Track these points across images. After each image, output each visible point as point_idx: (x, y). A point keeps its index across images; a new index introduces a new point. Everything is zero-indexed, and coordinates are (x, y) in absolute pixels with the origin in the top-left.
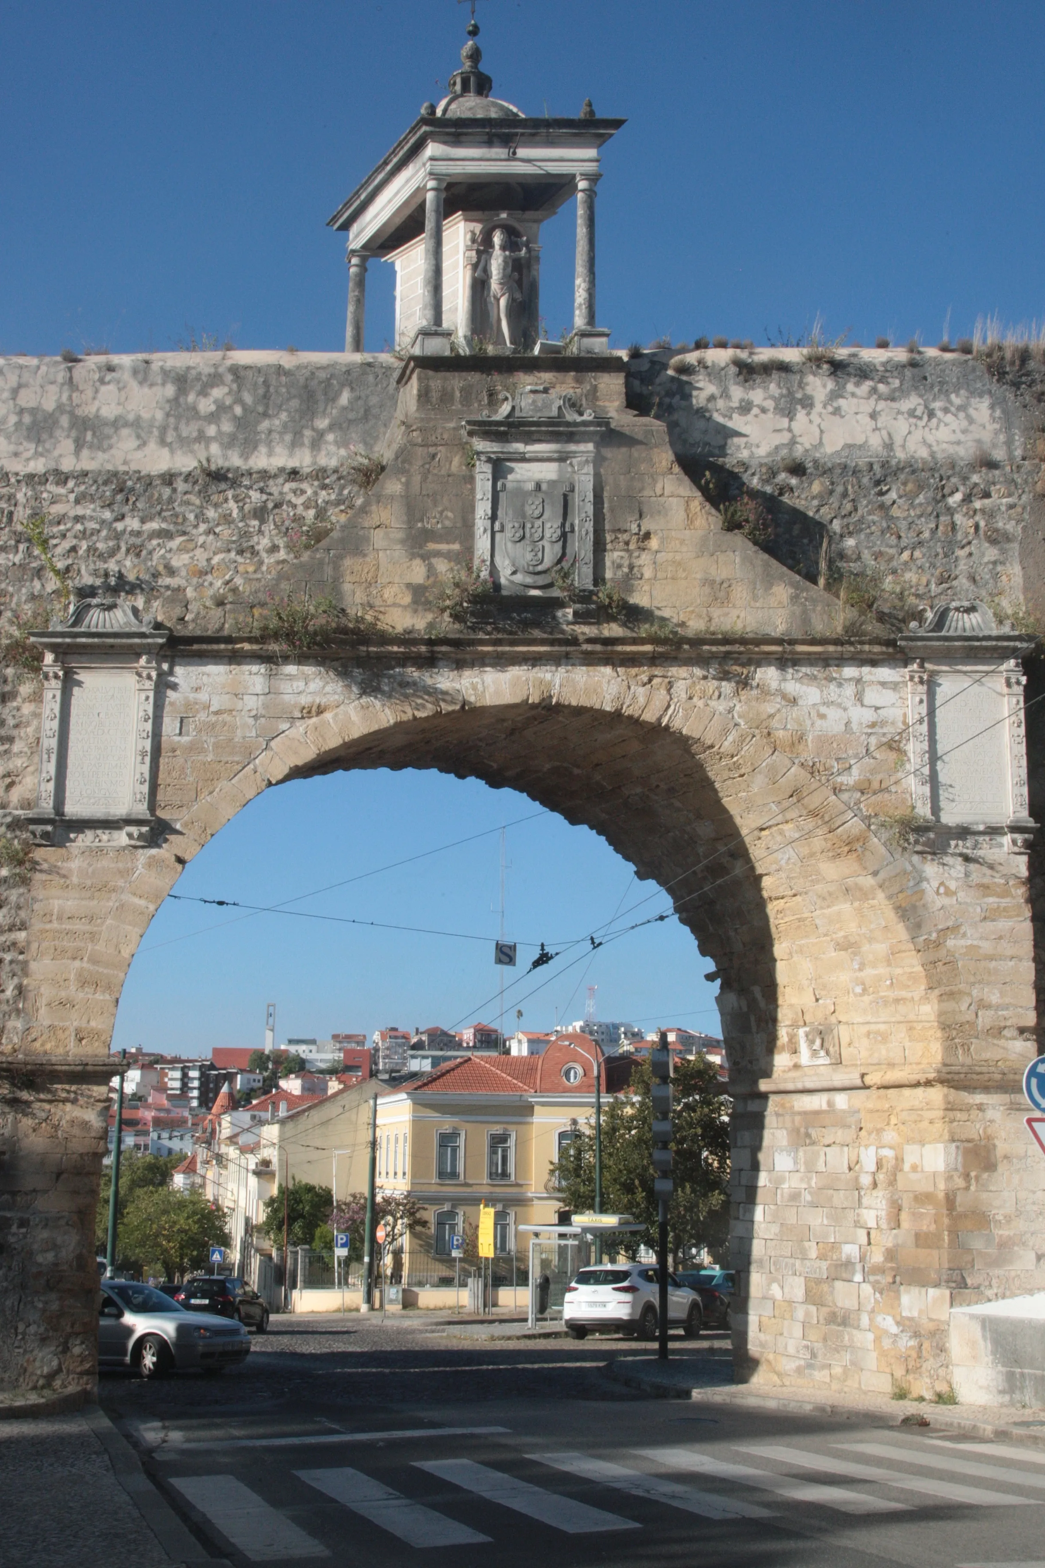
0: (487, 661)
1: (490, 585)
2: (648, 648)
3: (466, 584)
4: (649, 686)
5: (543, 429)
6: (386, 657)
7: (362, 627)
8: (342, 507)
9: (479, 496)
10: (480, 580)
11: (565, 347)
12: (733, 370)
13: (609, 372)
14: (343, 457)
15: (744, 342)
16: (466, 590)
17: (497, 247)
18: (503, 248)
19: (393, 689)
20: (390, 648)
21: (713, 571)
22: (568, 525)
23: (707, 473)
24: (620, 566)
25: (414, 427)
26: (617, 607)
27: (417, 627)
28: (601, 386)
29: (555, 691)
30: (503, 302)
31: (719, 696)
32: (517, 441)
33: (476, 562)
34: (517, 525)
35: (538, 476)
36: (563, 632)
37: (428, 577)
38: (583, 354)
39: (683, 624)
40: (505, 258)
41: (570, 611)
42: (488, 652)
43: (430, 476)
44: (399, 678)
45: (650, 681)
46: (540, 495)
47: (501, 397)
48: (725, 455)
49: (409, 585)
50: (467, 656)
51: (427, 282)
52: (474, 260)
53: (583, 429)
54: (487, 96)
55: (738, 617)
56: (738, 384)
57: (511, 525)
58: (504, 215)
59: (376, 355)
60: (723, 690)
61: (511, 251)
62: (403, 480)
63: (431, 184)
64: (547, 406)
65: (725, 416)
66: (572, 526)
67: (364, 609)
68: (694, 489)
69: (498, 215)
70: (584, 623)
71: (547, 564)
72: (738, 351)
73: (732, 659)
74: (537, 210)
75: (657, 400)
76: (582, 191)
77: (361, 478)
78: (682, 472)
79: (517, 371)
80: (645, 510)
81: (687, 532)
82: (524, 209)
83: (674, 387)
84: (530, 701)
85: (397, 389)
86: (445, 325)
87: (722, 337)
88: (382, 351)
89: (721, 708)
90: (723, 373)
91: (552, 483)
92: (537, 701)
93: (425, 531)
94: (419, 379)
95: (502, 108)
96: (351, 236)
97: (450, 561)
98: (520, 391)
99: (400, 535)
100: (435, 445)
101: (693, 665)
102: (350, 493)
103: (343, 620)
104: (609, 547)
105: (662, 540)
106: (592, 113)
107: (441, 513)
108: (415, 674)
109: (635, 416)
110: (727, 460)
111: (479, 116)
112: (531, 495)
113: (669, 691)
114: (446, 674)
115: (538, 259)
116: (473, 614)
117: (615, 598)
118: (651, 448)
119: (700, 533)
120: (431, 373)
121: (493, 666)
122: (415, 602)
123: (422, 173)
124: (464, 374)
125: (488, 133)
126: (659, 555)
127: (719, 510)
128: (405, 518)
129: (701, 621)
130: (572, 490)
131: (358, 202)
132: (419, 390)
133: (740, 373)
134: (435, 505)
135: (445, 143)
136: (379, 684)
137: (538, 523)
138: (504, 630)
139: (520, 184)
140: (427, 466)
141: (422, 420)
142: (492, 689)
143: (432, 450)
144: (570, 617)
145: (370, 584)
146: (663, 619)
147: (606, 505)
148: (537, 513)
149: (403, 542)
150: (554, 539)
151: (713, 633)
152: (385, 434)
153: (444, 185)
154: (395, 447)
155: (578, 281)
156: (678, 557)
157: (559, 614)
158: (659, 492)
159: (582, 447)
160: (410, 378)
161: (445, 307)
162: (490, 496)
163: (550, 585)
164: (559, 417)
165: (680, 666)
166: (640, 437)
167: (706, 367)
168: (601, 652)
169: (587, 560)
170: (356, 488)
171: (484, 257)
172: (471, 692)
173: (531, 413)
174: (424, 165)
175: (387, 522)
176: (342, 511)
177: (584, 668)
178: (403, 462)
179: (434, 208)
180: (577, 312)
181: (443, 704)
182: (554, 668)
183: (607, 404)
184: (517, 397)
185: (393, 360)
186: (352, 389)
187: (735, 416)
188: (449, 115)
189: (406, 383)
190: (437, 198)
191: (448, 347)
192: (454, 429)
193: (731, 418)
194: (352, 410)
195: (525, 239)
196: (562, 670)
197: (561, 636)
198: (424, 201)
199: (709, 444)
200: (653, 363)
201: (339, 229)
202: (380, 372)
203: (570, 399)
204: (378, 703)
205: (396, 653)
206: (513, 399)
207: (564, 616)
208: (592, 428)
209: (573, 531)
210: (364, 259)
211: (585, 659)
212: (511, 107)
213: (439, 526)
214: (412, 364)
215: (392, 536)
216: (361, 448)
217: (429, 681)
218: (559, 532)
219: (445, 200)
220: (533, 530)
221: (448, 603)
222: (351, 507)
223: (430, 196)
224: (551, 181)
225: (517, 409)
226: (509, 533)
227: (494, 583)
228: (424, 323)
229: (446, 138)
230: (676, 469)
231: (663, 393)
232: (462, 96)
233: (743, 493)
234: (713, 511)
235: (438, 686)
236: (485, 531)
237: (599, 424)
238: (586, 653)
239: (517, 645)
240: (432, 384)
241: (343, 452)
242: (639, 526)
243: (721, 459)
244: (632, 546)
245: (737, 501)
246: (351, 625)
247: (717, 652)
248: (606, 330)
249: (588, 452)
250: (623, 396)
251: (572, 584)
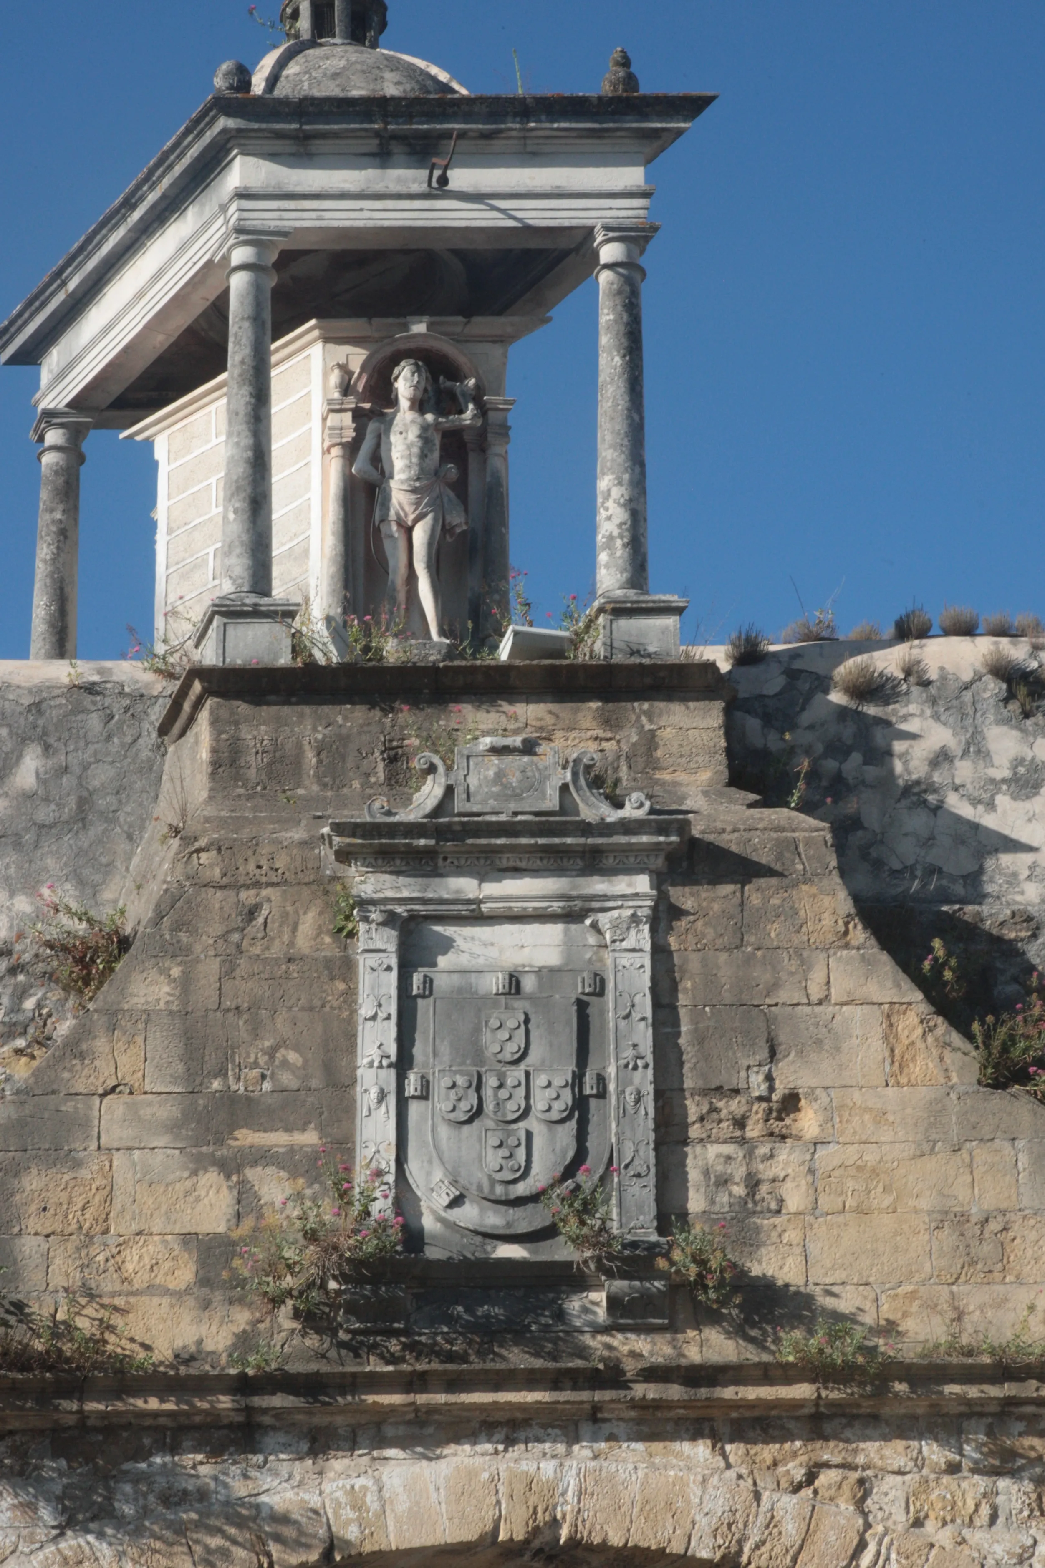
0: (389, 1431)
1: (395, 1234)
2: (803, 1391)
3: (334, 1231)
4: (807, 1492)
5: (524, 841)
6: (128, 1426)
7: (67, 1348)
8: (21, 1043)
9: (366, 1010)
10: (371, 1222)
11: (576, 642)
12: (993, 687)
13: (684, 700)
14: (23, 916)
15: (1018, 620)
16: (335, 1248)
17: (404, 403)
18: (420, 405)
19: (145, 1512)
20: (140, 1403)
21: (961, 1192)
22: (589, 1080)
23: (937, 943)
24: (723, 1182)
25: (202, 843)
26: (721, 1284)
27: (209, 1346)
28: (667, 734)
29: (566, 1508)
30: (420, 535)
31: (993, 1518)
32: (460, 872)
33: (360, 1177)
34: (461, 1080)
35: (514, 958)
36: (582, 1352)
37: (238, 1216)
38: (619, 658)
39: (890, 1329)
40: (425, 428)
41: (600, 1297)
42: (392, 1409)
43: (242, 962)
44: (161, 1482)
45: (811, 1478)
46: (520, 1005)
47: (418, 764)
48: (980, 898)
49: (188, 1239)
50: (339, 1420)
51: (233, 490)
52: (349, 434)
53: (623, 839)
54: (374, 45)
55: (1032, 1308)
56: (1006, 722)
57: (446, 1081)
58: (419, 328)
59: (108, 664)
60: (1000, 1500)
61: (440, 411)
62: (176, 972)
63: (241, 255)
64: (532, 785)
65: (975, 802)
66: (601, 1080)
67: (73, 1302)
68: (906, 983)
69: (406, 327)
70: (637, 1329)
71: (539, 1177)
72: (1004, 641)
73: (1021, 1418)
74: (499, 313)
75: (805, 765)
76: (608, 266)
77: (67, 968)
78: (873, 941)
79: (457, 701)
80: (783, 1037)
81: (890, 1091)
82: (468, 311)
83: (848, 732)
84: (502, 1536)
85: (160, 749)
86: (280, 591)
87: (964, 610)
88: (123, 656)
89: (999, 1550)
90: (967, 696)
91: (548, 974)
92: (519, 1535)
93: (229, 1099)
94: (214, 722)
95: (412, 70)
96: (45, 376)
97: (294, 1176)
98: (466, 749)
99: (167, 1111)
100: (257, 885)
101: (920, 1437)
102: (39, 1006)
103: (19, 1333)
104: (694, 1132)
105: (829, 1114)
106: (630, 81)
107: (271, 1053)
108: (204, 1470)
109: (750, 806)
110: (985, 910)
111: (355, 93)
112: (495, 1005)
113: (860, 1504)
114: (284, 1469)
115: (504, 430)
116: (352, 1309)
117: (713, 1264)
118: (795, 885)
119: (923, 1093)
120: (243, 708)
121: (403, 1443)
122: (204, 1281)
123: (218, 229)
124: (326, 709)
125: (377, 134)
126: (821, 1152)
127: (970, 1037)
128: (180, 1068)
129: (937, 1320)
130: (600, 991)
131: (61, 297)
132: (214, 751)
133: (1010, 696)
134: (256, 1033)
135: (272, 156)
136: (109, 1499)
137: (515, 1075)
138: (432, 1351)
139: (457, 253)
140: (235, 937)
141: (223, 823)
142: (402, 1504)
143: (247, 896)
144: (601, 1314)
145: (90, 1237)
146: (837, 1316)
147: (684, 1028)
148: (512, 1049)
149: (173, 1128)
150: (555, 1115)
151: (970, 1352)
152: (129, 859)
153: (274, 257)
154: (155, 889)
155: (604, 483)
156: (871, 1157)
157: (574, 1305)
158: (816, 993)
159: (621, 885)
160: (191, 719)
161: (279, 547)
162: (393, 1009)
163: (548, 1233)
164: (563, 811)
165: (886, 1438)
166: (764, 857)
167: (926, 684)
168: (685, 1405)
169: (639, 1166)
170: (56, 994)
171: (372, 427)
172: (349, 1513)
173: (492, 803)
174: (224, 208)
175: (134, 1080)
176: (19, 1052)
177: (639, 1446)
178: (177, 927)
179: (249, 311)
180: (603, 557)
181: (274, 1549)
182: (561, 1448)
183: (681, 777)
184: (460, 762)
185: (150, 677)
186: (47, 747)
187: (1002, 800)
188: (282, 90)
189: (183, 733)
190: (257, 288)
191: (287, 644)
192: (303, 843)
193: (991, 806)
194: (47, 800)
195: (472, 382)
196: (582, 1451)
197: (578, 1363)
198: (227, 291)
199: (940, 870)
200: (793, 675)
201: (13, 361)
202: (118, 706)
203: (588, 768)
204: (105, 1550)
205: (156, 1414)
206: (449, 769)
207: (585, 1310)
208: (645, 839)
209: (602, 1094)
210: (76, 433)
211: (639, 1422)
212: (434, 70)
213: (267, 1086)
214: (197, 687)
215: (146, 1113)
216: (68, 893)
217: (240, 1489)
218: (567, 1097)
219: (275, 291)
220: (503, 1094)
221: (289, 1281)
222: (43, 1041)
223: (238, 283)
224: (534, 244)
225: (459, 792)
226: (442, 1101)
227: (405, 1228)
228: (227, 587)
229: (279, 146)
230: (859, 934)
231: (820, 748)
232: (313, 43)
233: (1029, 992)
234: (956, 1038)
235: (264, 1499)
236: (382, 1096)
237: (662, 829)
238: (643, 1406)
239: (469, 1390)
240: (246, 734)
241: (23, 904)
242: (769, 1078)
243: (970, 908)
244: (753, 1130)
245: (1014, 1013)
246: (39, 1345)
247: (981, 1402)
248: (673, 598)
249: (636, 896)
250: (722, 757)
251: (603, 1229)
